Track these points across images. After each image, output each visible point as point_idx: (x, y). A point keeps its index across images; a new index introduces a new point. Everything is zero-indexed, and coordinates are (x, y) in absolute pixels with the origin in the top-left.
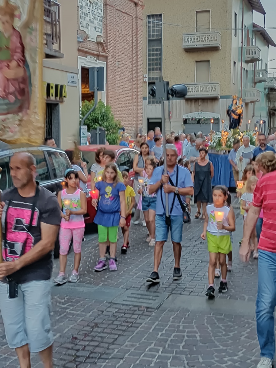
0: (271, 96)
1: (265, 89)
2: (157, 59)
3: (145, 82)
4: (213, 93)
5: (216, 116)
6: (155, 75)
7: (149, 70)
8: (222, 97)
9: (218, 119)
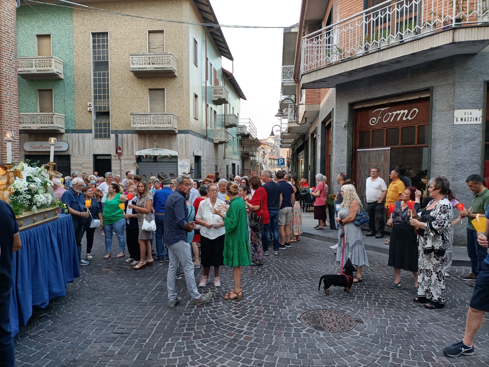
0: (243, 142)
1: (238, 135)
2: (104, 85)
3: (90, 112)
4: (168, 125)
5: (174, 153)
6: (102, 104)
7: (95, 98)
8: (181, 132)
9: (176, 157)
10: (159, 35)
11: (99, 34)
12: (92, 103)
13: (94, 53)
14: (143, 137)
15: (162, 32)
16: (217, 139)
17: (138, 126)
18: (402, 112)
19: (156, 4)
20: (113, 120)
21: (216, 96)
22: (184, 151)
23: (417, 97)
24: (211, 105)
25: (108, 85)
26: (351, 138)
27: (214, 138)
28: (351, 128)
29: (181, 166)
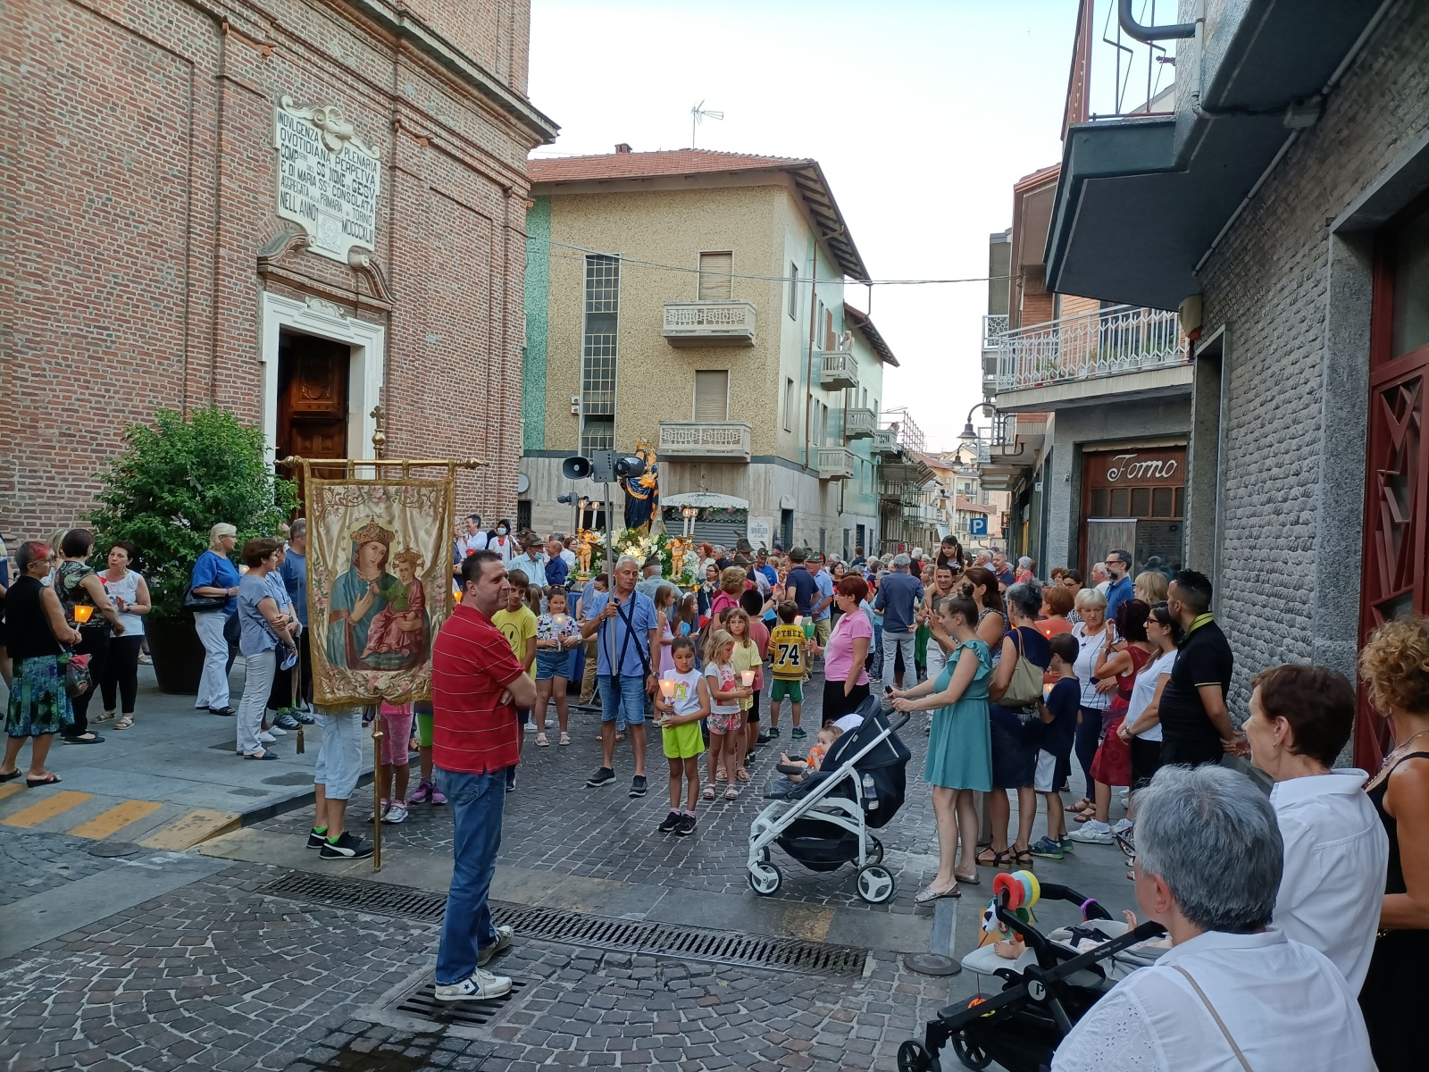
0: (886, 471)
1: (873, 454)
2: (606, 362)
3: (576, 415)
4: (731, 447)
5: (739, 503)
6: (598, 398)
7: (587, 387)
8: (756, 460)
9: (745, 511)
10: (722, 261)
11: (600, 257)
12: (580, 398)
13: (589, 296)
14: (678, 469)
15: (729, 254)
16: (827, 471)
17: (670, 448)
18: (1155, 463)
19: (719, 198)
20: (621, 432)
21: (829, 372)
22: (762, 500)
23: (1172, 444)
24: (818, 393)
25: (614, 360)
26: (1077, 500)
27: (820, 468)
28: (1078, 484)
29: (754, 531)
